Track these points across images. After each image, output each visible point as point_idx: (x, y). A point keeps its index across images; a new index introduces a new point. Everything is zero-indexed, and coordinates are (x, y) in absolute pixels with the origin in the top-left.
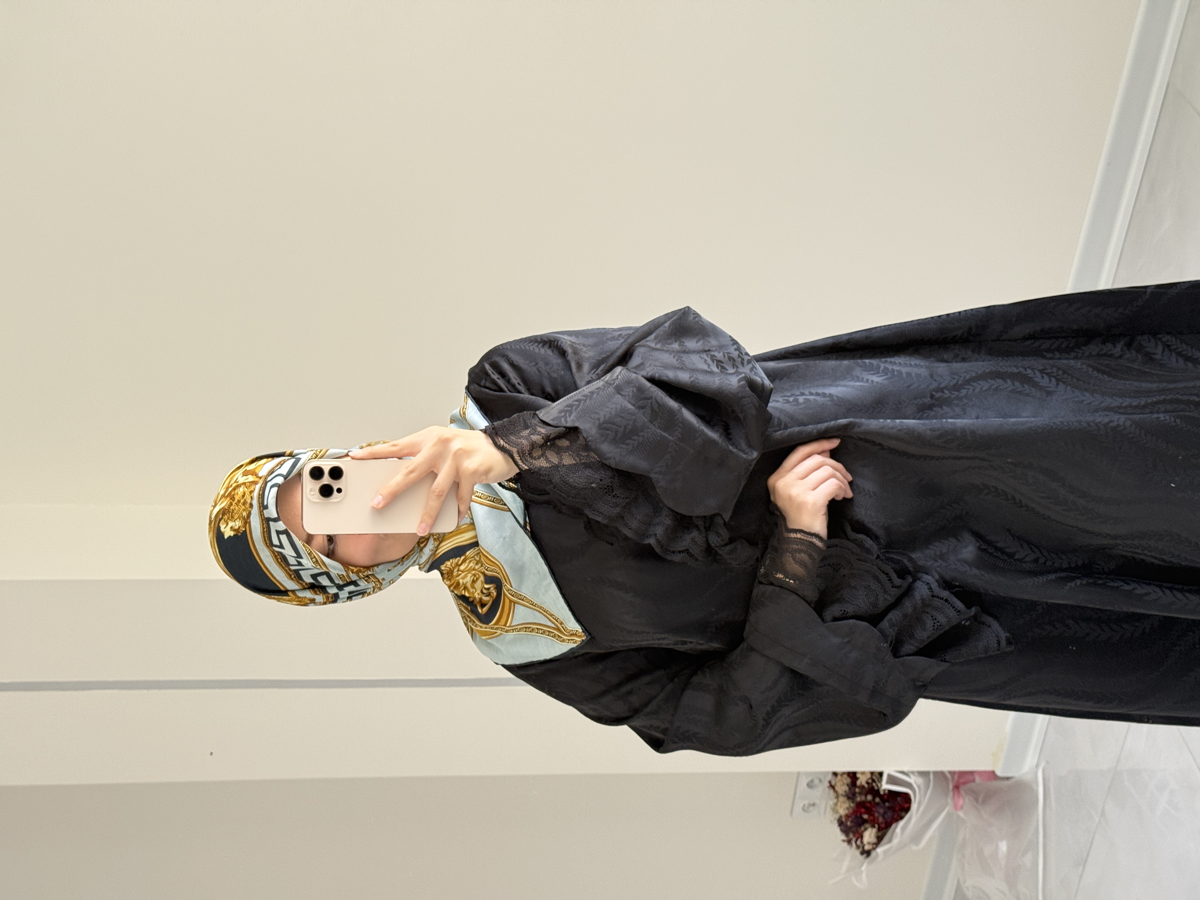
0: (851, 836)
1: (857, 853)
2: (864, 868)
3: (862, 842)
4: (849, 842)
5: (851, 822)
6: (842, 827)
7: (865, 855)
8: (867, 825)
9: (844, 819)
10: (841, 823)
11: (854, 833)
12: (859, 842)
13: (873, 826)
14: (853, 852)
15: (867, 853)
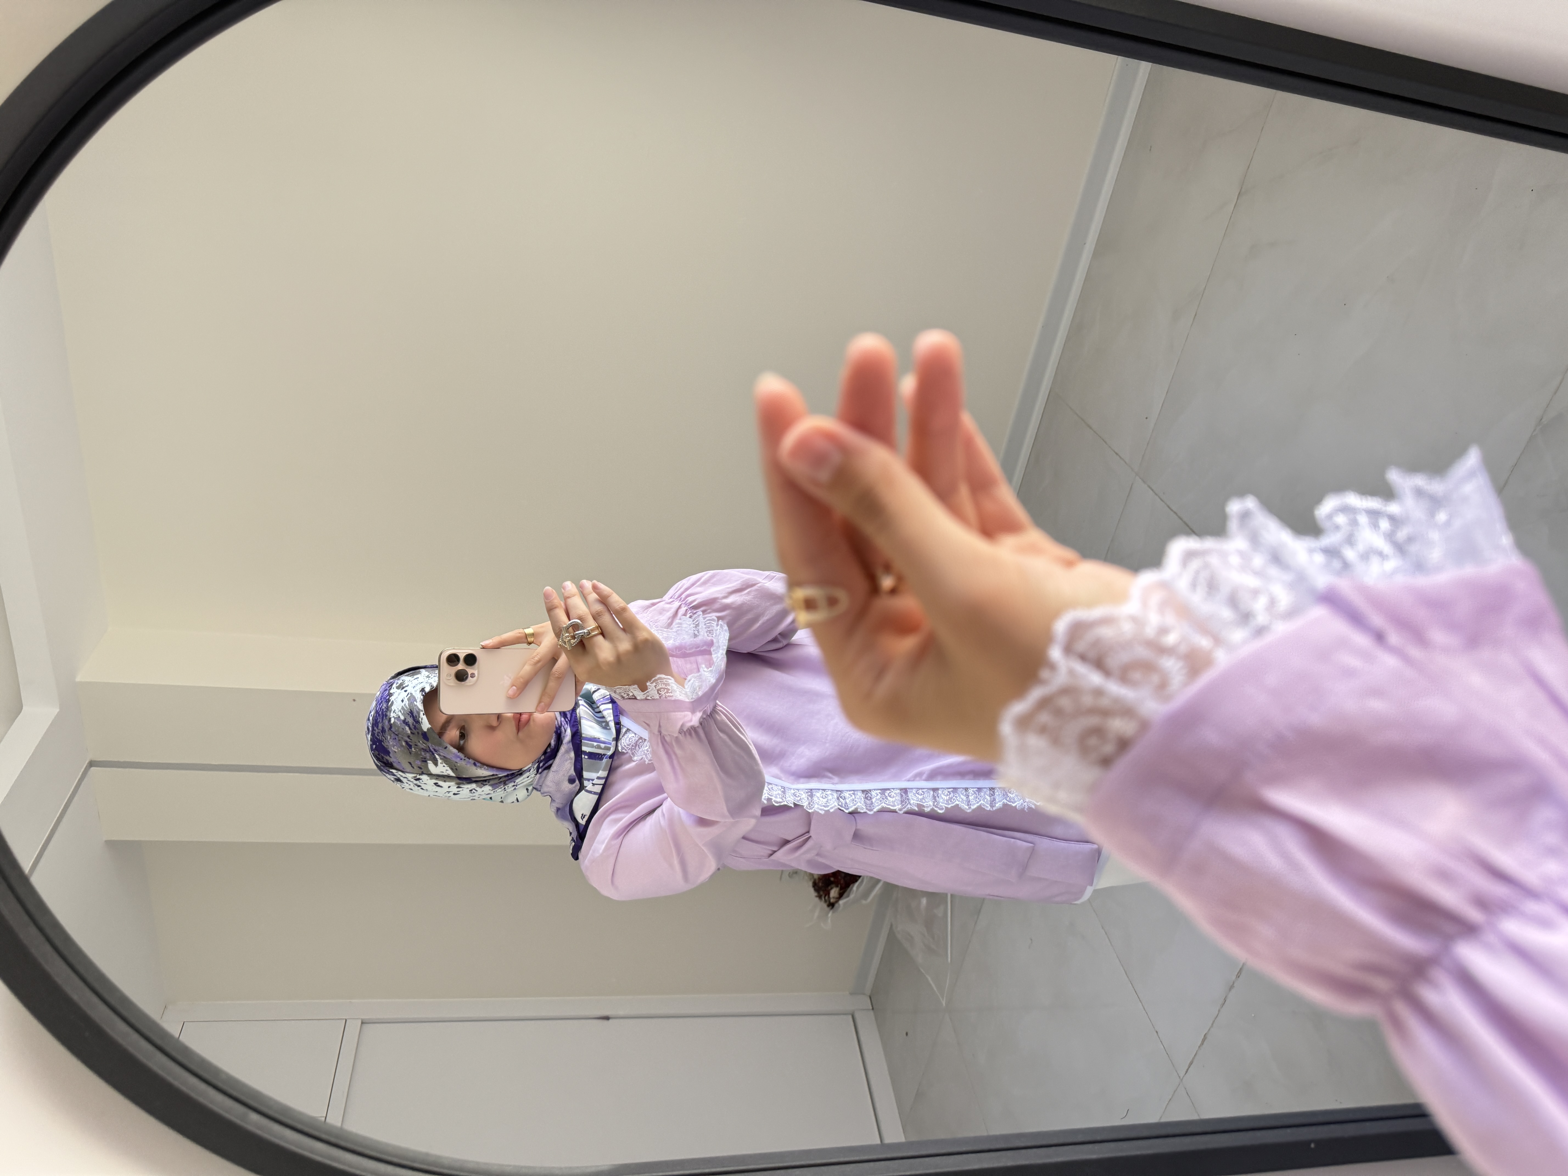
0: (821, 893)
1: (825, 905)
2: (830, 915)
3: (829, 897)
4: (820, 897)
5: (822, 883)
6: (816, 887)
7: (831, 907)
8: (833, 886)
9: (817, 881)
10: (815, 885)
11: (823, 891)
12: (827, 898)
13: (837, 886)
14: (822, 905)
15: (831, 905)
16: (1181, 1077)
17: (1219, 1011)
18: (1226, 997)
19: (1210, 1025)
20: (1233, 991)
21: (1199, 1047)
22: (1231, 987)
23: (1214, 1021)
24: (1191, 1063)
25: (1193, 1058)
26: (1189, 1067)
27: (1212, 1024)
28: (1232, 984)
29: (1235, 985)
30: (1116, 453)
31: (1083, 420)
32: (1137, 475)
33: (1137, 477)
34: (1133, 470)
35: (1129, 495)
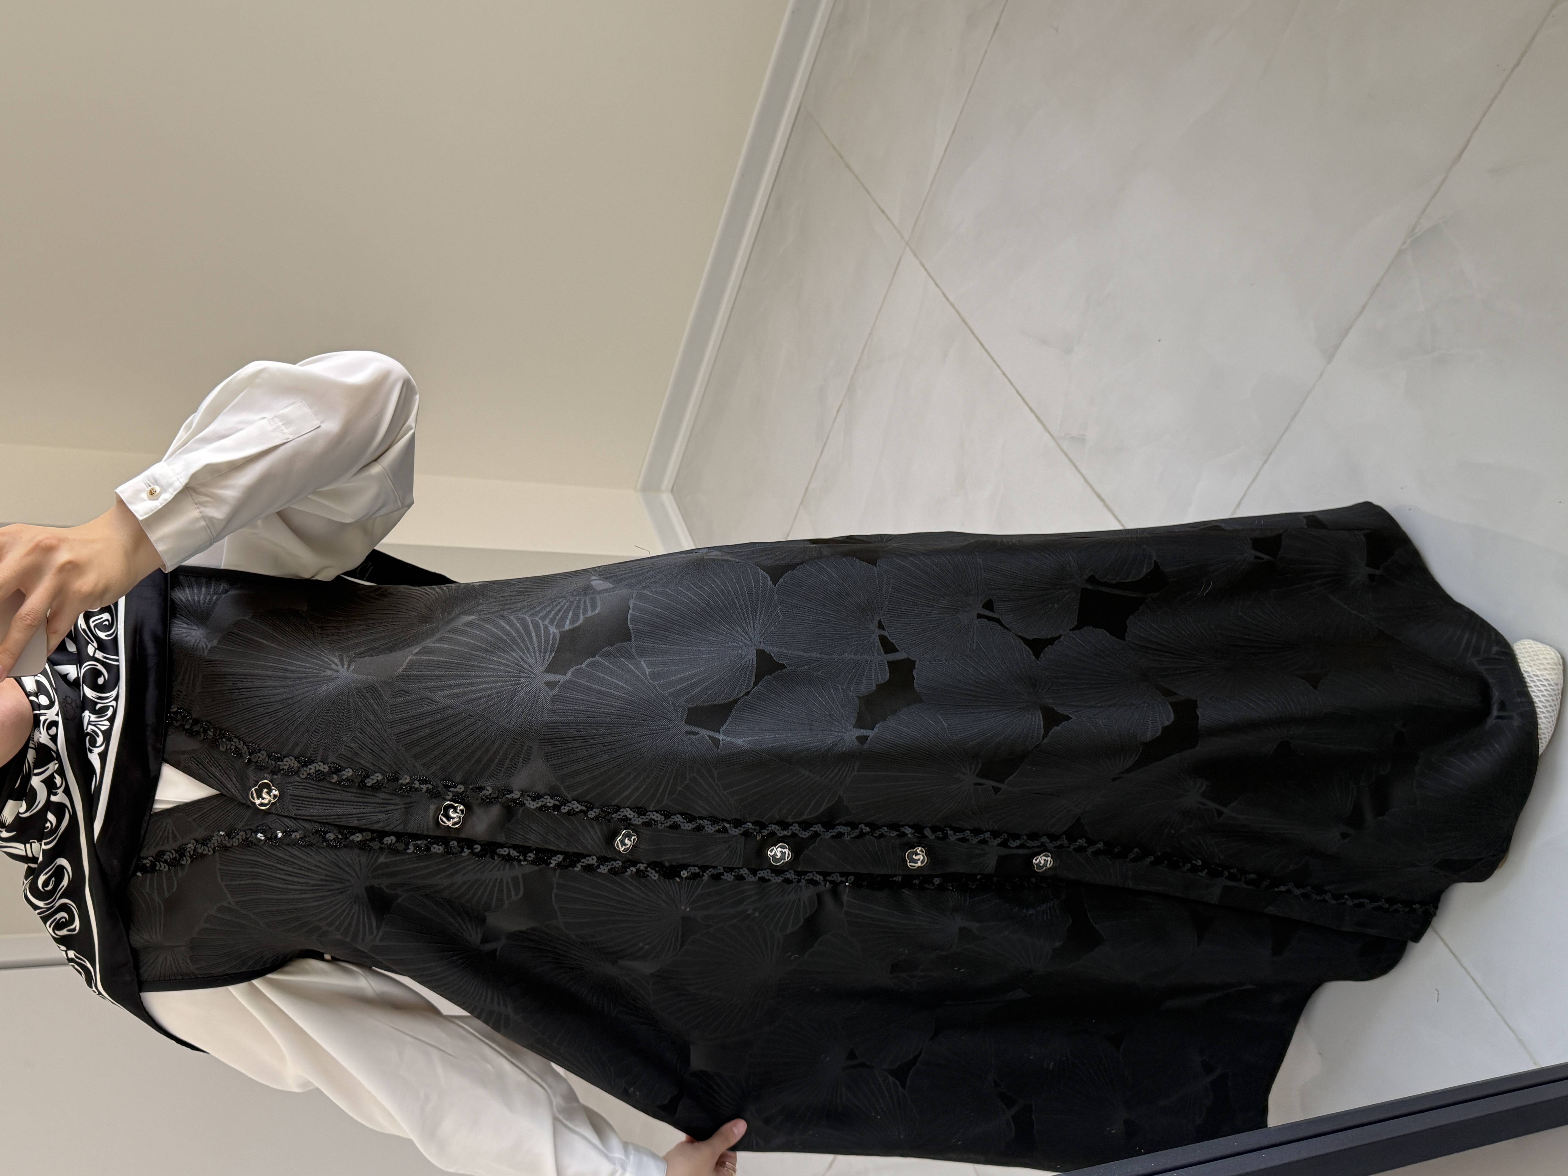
30: (883, 212)
31: (842, 157)
32: (907, 244)
33: (908, 248)
34: (902, 237)
35: (894, 274)
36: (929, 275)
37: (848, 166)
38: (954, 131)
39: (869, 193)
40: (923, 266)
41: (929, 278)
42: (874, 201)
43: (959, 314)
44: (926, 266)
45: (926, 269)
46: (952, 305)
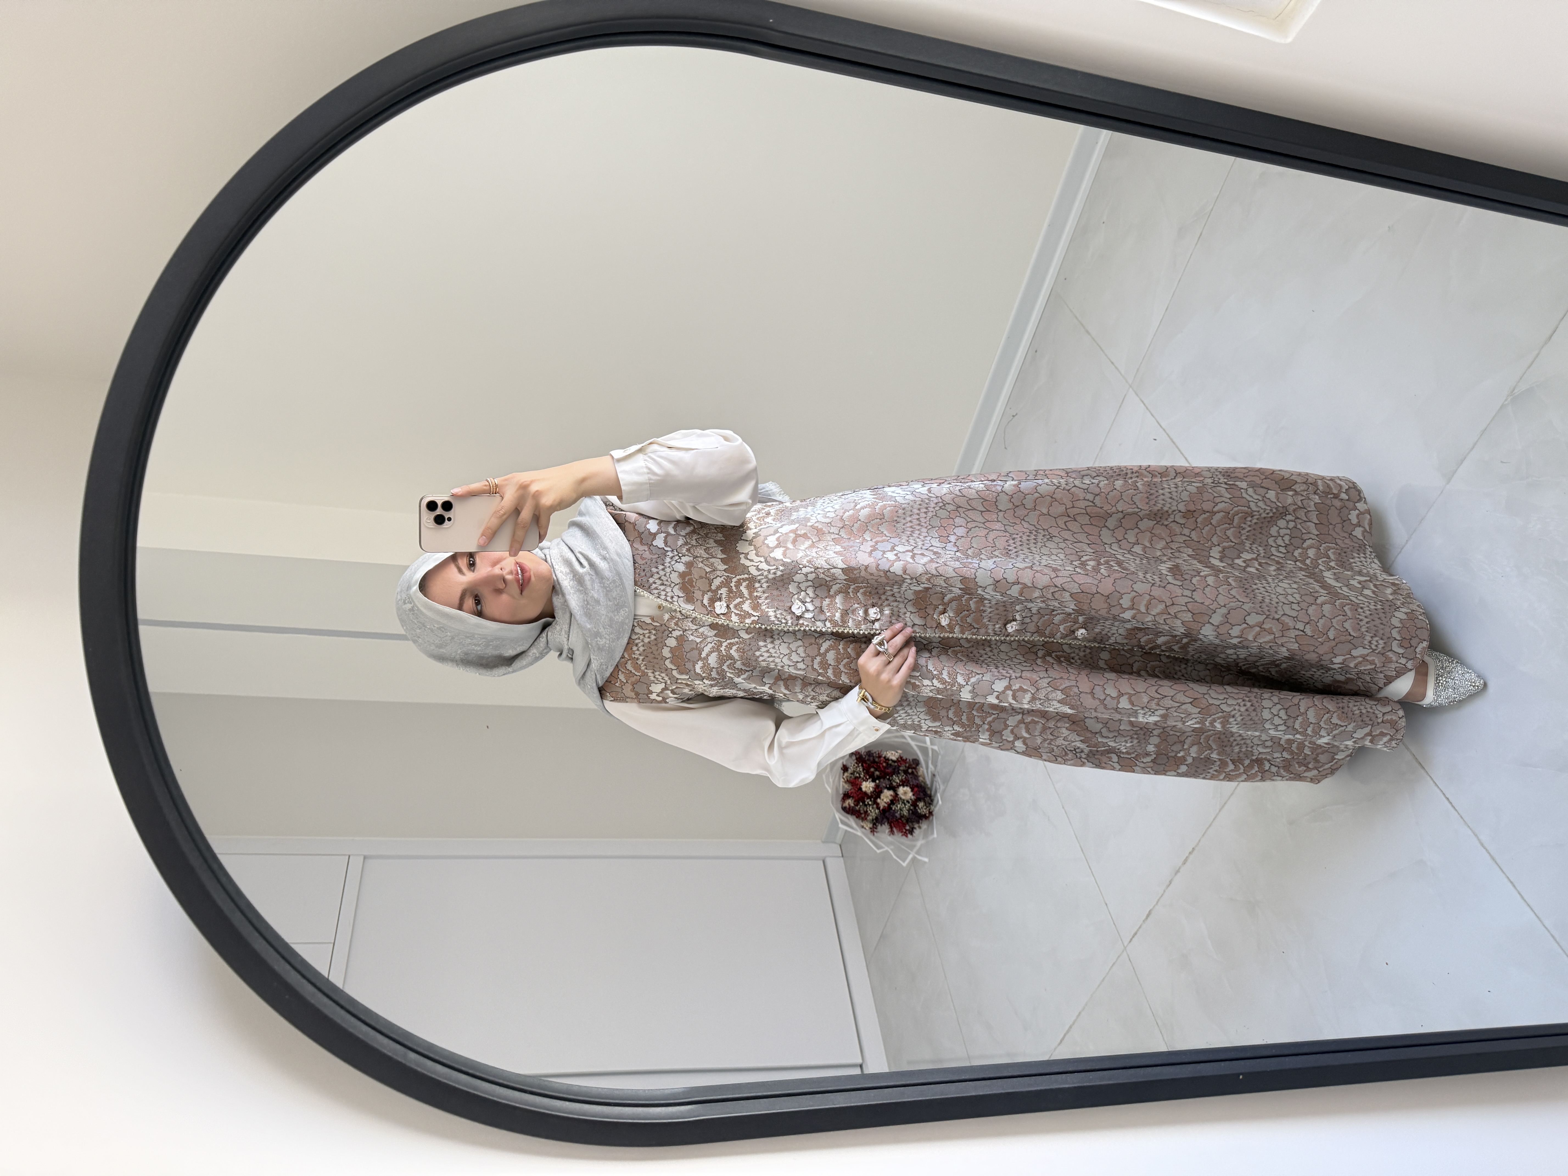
16: (1125, 945)
17: (1164, 891)
18: (1172, 880)
19: (1155, 903)
20: (1179, 874)
21: (1144, 921)
22: (1178, 871)
23: (1159, 900)
24: (1136, 934)
25: (1138, 930)
26: (1133, 937)
27: (1157, 902)
28: (1178, 868)
29: (1181, 870)
30: (1112, 363)
31: (1082, 325)
32: (1131, 386)
33: (1131, 389)
34: (1127, 382)
35: (1120, 406)
36: (1147, 408)
37: (1088, 332)
38: (1166, 309)
39: (1102, 350)
40: (1143, 402)
41: (1147, 411)
42: (1106, 355)
43: (1169, 437)
44: (1145, 402)
45: (1144, 404)
46: (1164, 430)
